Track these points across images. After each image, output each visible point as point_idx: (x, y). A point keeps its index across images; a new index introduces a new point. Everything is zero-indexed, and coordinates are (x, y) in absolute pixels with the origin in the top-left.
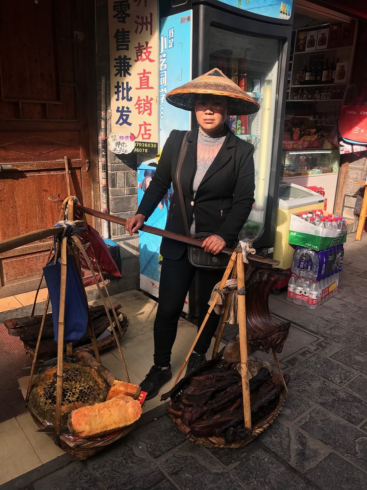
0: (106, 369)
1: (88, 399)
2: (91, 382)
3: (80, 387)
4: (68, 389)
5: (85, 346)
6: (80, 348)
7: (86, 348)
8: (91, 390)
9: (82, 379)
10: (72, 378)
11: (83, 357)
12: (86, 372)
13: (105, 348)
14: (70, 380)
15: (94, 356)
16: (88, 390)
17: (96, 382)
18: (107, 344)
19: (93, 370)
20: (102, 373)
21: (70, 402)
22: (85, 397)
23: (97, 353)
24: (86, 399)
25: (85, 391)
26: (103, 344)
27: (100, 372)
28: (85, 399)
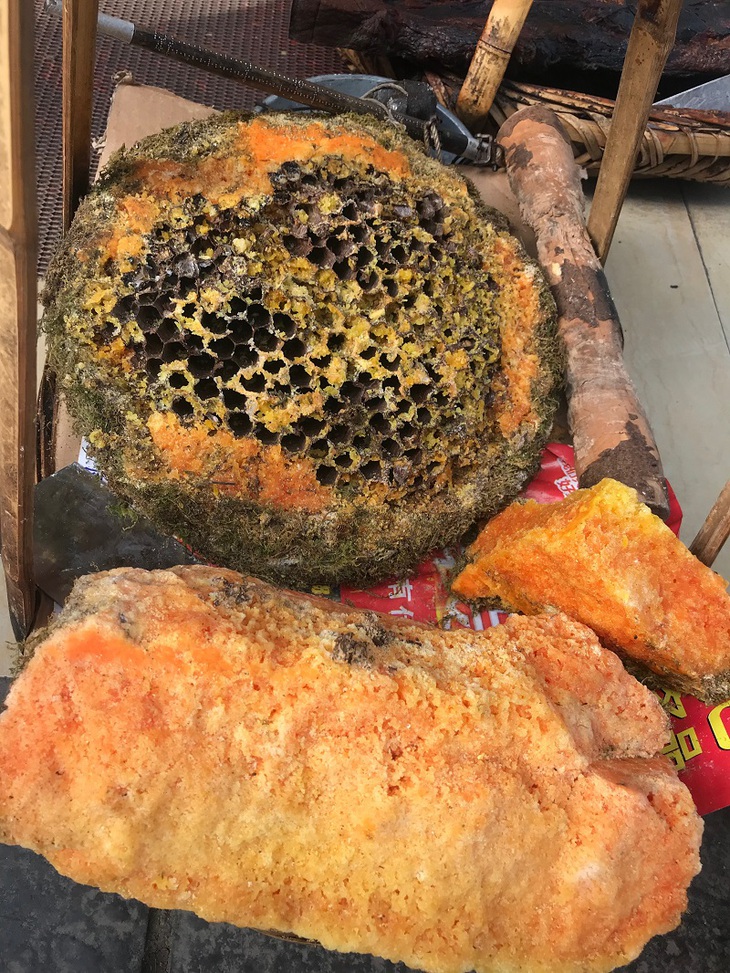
0: (614, 316)
1: (370, 469)
2: (461, 359)
3: (367, 354)
4: (285, 322)
5: (581, 100)
6: (548, 94)
7: (582, 115)
8: (423, 414)
9: (423, 303)
10: (363, 256)
11: (522, 157)
12: (478, 265)
13: (676, 172)
14: (341, 270)
15: (589, 187)
16: (403, 406)
17: (497, 369)
18: (703, 159)
19: (529, 272)
20: (572, 331)
21: (239, 424)
22: (359, 443)
23: (613, 178)
24: (357, 459)
25: (378, 402)
26: (680, 146)
27: (560, 313)
28: (344, 460)
